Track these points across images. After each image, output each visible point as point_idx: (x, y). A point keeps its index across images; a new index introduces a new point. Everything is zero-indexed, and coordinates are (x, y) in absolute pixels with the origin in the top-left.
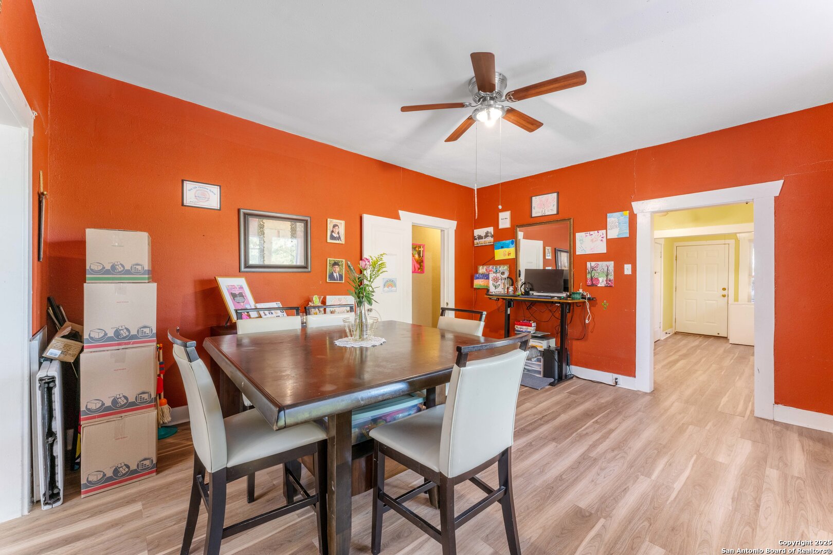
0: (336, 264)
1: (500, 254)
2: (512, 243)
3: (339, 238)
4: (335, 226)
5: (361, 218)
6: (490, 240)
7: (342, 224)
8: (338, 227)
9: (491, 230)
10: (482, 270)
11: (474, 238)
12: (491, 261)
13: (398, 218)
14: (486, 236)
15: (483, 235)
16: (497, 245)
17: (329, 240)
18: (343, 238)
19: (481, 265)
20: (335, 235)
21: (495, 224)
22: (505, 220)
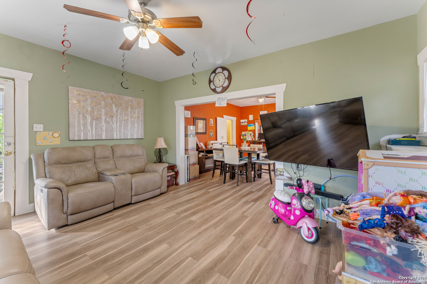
0: (211, 132)
1: (249, 128)
2: (254, 125)
3: (212, 124)
4: (211, 121)
5: (216, 118)
6: (246, 124)
7: (212, 120)
8: (212, 121)
9: (246, 120)
10: (243, 133)
11: (240, 123)
12: (246, 130)
13: (223, 117)
14: (245, 122)
15: (244, 122)
16: (248, 125)
17: (210, 125)
18: (213, 124)
19: (243, 131)
20: (211, 124)
21: (248, 118)
22: (251, 117)
